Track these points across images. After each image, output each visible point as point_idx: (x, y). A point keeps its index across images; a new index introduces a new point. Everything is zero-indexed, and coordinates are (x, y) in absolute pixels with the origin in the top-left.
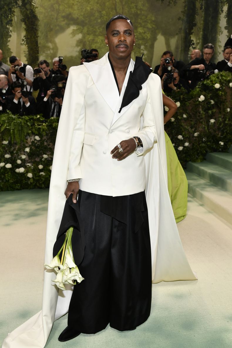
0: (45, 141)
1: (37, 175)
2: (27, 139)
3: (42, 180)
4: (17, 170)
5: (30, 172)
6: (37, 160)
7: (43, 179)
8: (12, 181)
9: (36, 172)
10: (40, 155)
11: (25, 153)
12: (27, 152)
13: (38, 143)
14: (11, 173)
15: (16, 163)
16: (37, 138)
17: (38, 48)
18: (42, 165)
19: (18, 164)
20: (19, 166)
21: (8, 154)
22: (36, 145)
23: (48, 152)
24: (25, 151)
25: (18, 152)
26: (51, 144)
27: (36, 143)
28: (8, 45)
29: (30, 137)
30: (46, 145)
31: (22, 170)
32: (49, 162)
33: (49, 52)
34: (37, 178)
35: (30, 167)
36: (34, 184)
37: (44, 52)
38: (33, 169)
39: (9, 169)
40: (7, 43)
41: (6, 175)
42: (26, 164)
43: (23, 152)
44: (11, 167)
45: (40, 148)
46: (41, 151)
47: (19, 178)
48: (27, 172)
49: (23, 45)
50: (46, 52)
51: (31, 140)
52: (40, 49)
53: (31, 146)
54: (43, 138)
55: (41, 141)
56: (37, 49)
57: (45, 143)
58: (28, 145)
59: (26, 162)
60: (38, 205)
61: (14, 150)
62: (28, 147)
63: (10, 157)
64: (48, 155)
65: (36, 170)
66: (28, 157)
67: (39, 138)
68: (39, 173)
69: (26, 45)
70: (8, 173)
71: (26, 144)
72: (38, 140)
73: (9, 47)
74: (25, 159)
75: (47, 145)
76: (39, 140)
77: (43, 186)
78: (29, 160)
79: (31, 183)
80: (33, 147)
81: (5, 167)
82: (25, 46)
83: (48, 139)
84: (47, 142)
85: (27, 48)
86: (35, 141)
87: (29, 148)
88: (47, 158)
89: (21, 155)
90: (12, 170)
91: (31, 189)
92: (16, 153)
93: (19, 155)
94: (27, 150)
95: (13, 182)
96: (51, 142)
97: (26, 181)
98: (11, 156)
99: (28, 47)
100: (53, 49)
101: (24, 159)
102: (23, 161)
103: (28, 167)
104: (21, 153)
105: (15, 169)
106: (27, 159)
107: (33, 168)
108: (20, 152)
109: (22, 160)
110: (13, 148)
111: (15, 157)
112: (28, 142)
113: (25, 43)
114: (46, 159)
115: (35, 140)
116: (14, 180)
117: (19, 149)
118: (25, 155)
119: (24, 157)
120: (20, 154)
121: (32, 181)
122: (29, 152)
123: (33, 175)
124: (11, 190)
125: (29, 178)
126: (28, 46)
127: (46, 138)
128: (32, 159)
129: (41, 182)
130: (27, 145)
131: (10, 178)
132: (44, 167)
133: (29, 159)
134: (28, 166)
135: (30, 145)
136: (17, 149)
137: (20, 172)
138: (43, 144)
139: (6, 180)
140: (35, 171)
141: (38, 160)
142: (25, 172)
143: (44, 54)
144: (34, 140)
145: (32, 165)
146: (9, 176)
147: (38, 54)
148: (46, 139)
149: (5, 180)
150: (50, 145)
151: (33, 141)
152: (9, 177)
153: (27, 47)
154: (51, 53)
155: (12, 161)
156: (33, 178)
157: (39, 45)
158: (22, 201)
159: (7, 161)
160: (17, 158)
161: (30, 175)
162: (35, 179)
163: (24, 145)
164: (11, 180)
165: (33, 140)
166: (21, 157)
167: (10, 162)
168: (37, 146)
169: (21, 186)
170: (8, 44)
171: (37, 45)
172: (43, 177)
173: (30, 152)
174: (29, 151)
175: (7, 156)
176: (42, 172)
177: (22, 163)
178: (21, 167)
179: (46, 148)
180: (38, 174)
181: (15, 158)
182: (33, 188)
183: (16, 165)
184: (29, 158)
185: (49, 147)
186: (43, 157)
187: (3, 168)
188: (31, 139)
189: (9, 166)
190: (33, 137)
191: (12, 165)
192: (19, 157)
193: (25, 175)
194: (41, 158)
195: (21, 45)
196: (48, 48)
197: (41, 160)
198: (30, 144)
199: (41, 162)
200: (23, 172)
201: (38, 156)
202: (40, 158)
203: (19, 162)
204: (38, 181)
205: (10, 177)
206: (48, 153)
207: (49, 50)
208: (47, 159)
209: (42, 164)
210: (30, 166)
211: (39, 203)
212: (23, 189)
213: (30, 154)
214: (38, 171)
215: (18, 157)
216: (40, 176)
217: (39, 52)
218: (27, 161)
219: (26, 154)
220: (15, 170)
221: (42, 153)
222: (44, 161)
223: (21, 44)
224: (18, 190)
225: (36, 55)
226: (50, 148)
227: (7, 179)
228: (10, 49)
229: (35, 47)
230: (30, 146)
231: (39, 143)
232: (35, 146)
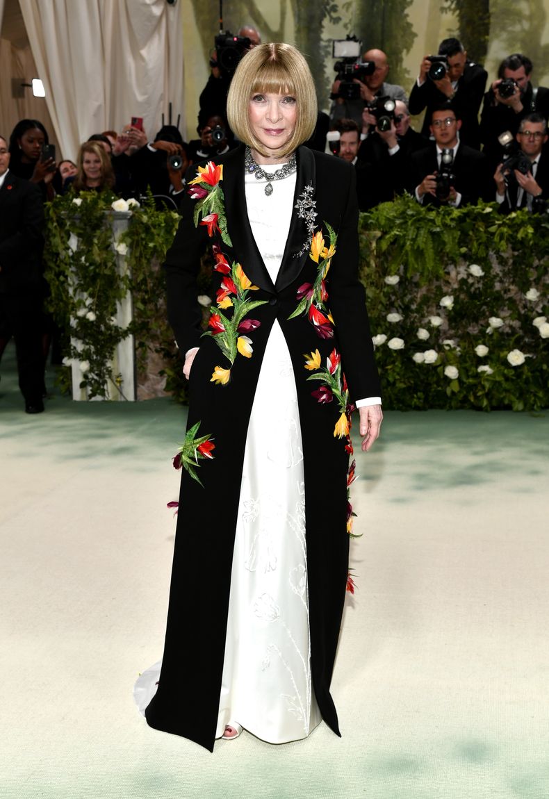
0: (498, 279)
1: (470, 373)
2: (448, 273)
3: (483, 387)
4: (418, 357)
5: (451, 365)
6: (471, 332)
7: (487, 385)
8: (402, 385)
9: (467, 365)
10: (480, 317)
11: (440, 311)
12: (445, 307)
13: (476, 286)
14: (403, 363)
15: (416, 337)
16: (476, 270)
17: (489, 17)
18: (487, 346)
19: (421, 341)
20: (423, 346)
21: (398, 312)
22: (473, 289)
23: (503, 310)
24: (441, 304)
25: (421, 307)
26: (512, 287)
27: (473, 284)
28: (407, 15)
29: (456, 267)
30: (498, 292)
31: (430, 356)
32: (506, 338)
33: (517, 28)
34: (471, 380)
35: (452, 350)
36: (462, 395)
37: (503, 29)
38: (461, 356)
39: (396, 351)
40: (404, 8)
41: (389, 367)
42: (440, 341)
43: (434, 309)
44: (403, 347)
45: (483, 298)
46: (484, 307)
47: (422, 377)
48: (444, 362)
49: (446, 13)
50: (510, 28)
51: (457, 276)
52: (492, 20)
53: (458, 294)
54: (491, 271)
55: (486, 280)
56: (486, 21)
57: (498, 286)
58: (450, 290)
59: (441, 335)
60: (476, 453)
61: (412, 301)
62: (450, 295)
63: (400, 321)
64: (503, 319)
65: (468, 359)
66: (447, 322)
67: (481, 271)
68: (477, 368)
69: (454, 10)
70: (393, 362)
71: (445, 285)
72: (477, 277)
73: (409, 20)
74: (441, 328)
75: (502, 292)
76: (481, 277)
77: (485, 403)
78: (449, 330)
79: (453, 393)
80: (462, 296)
81: (388, 347)
82: (453, 14)
83: (505, 274)
84: (501, 281)
85: (458, 18)
86: (468, 277)
87: (452, 297)
88: (500, 327)
89: (430, 316)
90: (405, 354)
91: (451, 408)
92: (418, 311)
93: (423, 316)
94: (447, 302)
95: (404, 389)
96: (513, 283)
97: (438, 386)
98: (402, 318)
99: (461, 17)
100: (530, 18)
101: (438, 329)
102: (435, 332)
103: (447, 348)
104: (430, 309)
105: (411, 352)
106: (446, 327)
107: (459, 353)
108: (428, 308)
109: (430, 329)
110: (409, 296)
111: (412, 320)
112: (450, 281)
113: (453, 6)
114: (496, 329)
115: (470, 275)
116: (409, 382)
117: (426, 300)
118: (438, 315)
119: (436, 321)
120: (428, 312)
121: (455, 387)
122: (451, 309)
123: (459, 373)
124: (399, 409)
125: (447, 380)
126: (460, 13)
127: (501, 271)
128: (458, 329)
129: (480, 393)
130: (445, 289)
131: (397, 377)
132: (490, 352)
133: (451, 327)
134: (448, 345)
135: (456, 289)
136: (419, 300)
137: (426, 362)
138: (492, 286)
139: (388, 381)
140: (466, 362)
141: (473, 330)
142: (439, 363)
143: (504, 35)
144: (465, 277)
145: (459, 346)
146: (398, 370)
147: (487, 34)
148: (501, 274)
149: (385, 381)
150: (509, 290)
151: (463, 279)
152: (395, 374)
153: (458, 15)
154: (523, 30)
155: (405, 331)
156: (459, 379)
157: (492, 10)
158: (431, 441)
159: (392, 332)
160: (419, 324)
161: (452, 372)
162: (464, 383)
163: (439, 288)
164: (401, 382)
165: (463, 275)
166: (430, 322)
167: (398, 334)
168: (474, 292)
169: (426, 399)
170: (406, 11)
171: (486, 10)
172: (487, 380)
173: (453, 308)
174: (453, 305)
175: (394, 317)
176: (485, 365)
177: (430, 337)
178: (428, 349)
179: (498, 298)
180: (473, 369)
181: (413, 323)
182: (457, 408)
183: (415, 341)
184: (450, 325)
185: (506, 296)
186: (488, 325)
187: (381, 349)
188: (458, 273)
189: (397, 344)
190: (462, 269)
191: (406, 342)
192: (423, 322)
193: (439, 369)
194: (482, 325)
195: (442, 12)
196: (518, 16)
197: (483, 333)
198: (456, 286)
199: (482, 337)
200: (433, 361)
201: (476, 320)
202: (480, 327)
203: (423, 334)
204: (472, 388)
205: (398, 374)
206: (502, 314)
207: (520, 21)
208: (500, 330)
209: (484, 344)
210: (452, 346)
211: (479, 448)
212: (432, 407)
213: (452, 313)
214: (474, 363)
215: (420, 322)
216: (478, 376)
217: (491, 31)
218: (445, 333)
219: (443, 316)
220: (413, 355)
221: (487, 313)
222: (492, 335)
223: (443, 9)
224: (417, 408)
225: (482, 39)
226: (510, 299)
227: (391, 379)
228: (409, 25)
229: (480, 14)
230: (455, 293)
231: (480, 286)
232: (468, 292)
